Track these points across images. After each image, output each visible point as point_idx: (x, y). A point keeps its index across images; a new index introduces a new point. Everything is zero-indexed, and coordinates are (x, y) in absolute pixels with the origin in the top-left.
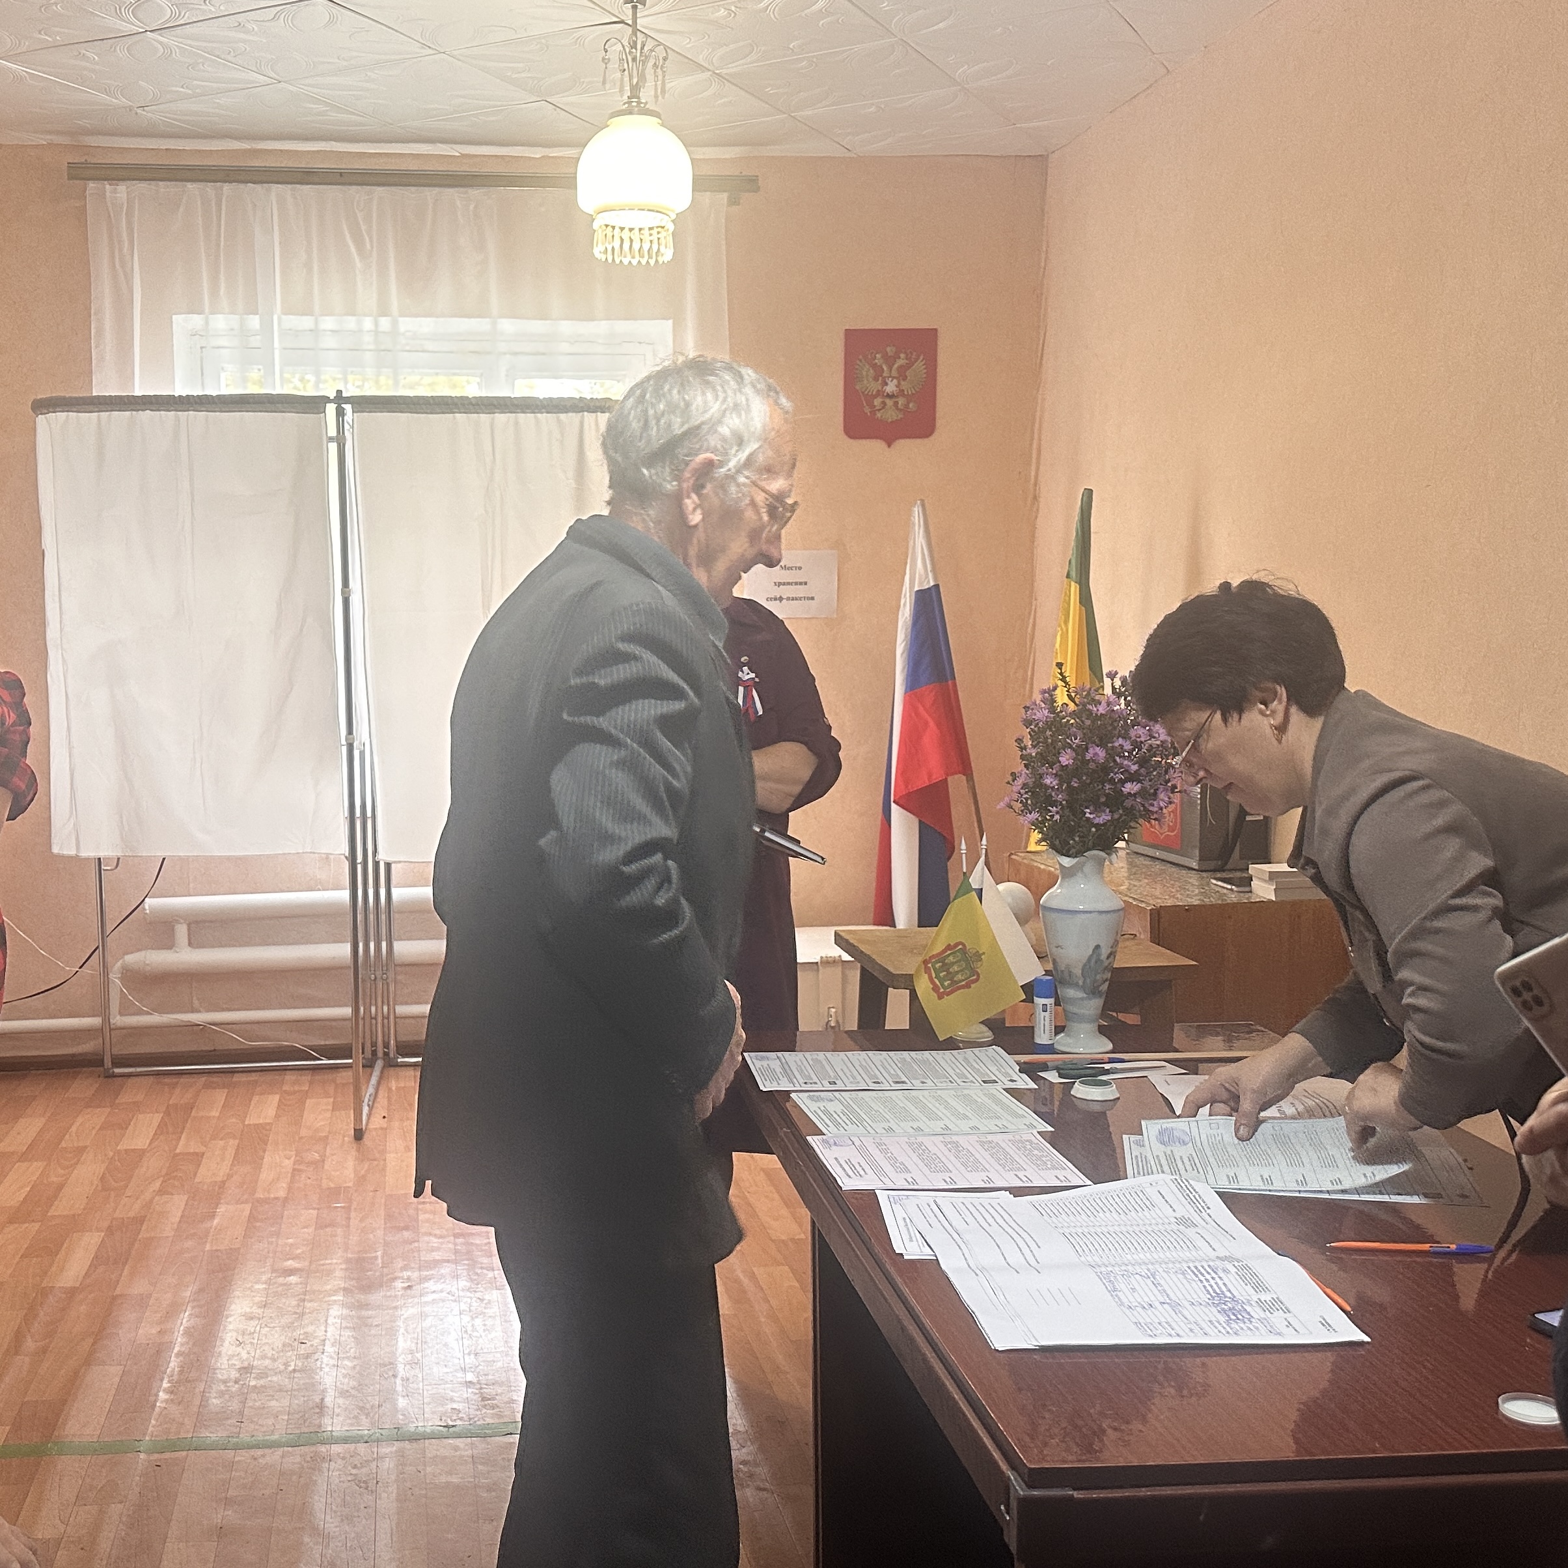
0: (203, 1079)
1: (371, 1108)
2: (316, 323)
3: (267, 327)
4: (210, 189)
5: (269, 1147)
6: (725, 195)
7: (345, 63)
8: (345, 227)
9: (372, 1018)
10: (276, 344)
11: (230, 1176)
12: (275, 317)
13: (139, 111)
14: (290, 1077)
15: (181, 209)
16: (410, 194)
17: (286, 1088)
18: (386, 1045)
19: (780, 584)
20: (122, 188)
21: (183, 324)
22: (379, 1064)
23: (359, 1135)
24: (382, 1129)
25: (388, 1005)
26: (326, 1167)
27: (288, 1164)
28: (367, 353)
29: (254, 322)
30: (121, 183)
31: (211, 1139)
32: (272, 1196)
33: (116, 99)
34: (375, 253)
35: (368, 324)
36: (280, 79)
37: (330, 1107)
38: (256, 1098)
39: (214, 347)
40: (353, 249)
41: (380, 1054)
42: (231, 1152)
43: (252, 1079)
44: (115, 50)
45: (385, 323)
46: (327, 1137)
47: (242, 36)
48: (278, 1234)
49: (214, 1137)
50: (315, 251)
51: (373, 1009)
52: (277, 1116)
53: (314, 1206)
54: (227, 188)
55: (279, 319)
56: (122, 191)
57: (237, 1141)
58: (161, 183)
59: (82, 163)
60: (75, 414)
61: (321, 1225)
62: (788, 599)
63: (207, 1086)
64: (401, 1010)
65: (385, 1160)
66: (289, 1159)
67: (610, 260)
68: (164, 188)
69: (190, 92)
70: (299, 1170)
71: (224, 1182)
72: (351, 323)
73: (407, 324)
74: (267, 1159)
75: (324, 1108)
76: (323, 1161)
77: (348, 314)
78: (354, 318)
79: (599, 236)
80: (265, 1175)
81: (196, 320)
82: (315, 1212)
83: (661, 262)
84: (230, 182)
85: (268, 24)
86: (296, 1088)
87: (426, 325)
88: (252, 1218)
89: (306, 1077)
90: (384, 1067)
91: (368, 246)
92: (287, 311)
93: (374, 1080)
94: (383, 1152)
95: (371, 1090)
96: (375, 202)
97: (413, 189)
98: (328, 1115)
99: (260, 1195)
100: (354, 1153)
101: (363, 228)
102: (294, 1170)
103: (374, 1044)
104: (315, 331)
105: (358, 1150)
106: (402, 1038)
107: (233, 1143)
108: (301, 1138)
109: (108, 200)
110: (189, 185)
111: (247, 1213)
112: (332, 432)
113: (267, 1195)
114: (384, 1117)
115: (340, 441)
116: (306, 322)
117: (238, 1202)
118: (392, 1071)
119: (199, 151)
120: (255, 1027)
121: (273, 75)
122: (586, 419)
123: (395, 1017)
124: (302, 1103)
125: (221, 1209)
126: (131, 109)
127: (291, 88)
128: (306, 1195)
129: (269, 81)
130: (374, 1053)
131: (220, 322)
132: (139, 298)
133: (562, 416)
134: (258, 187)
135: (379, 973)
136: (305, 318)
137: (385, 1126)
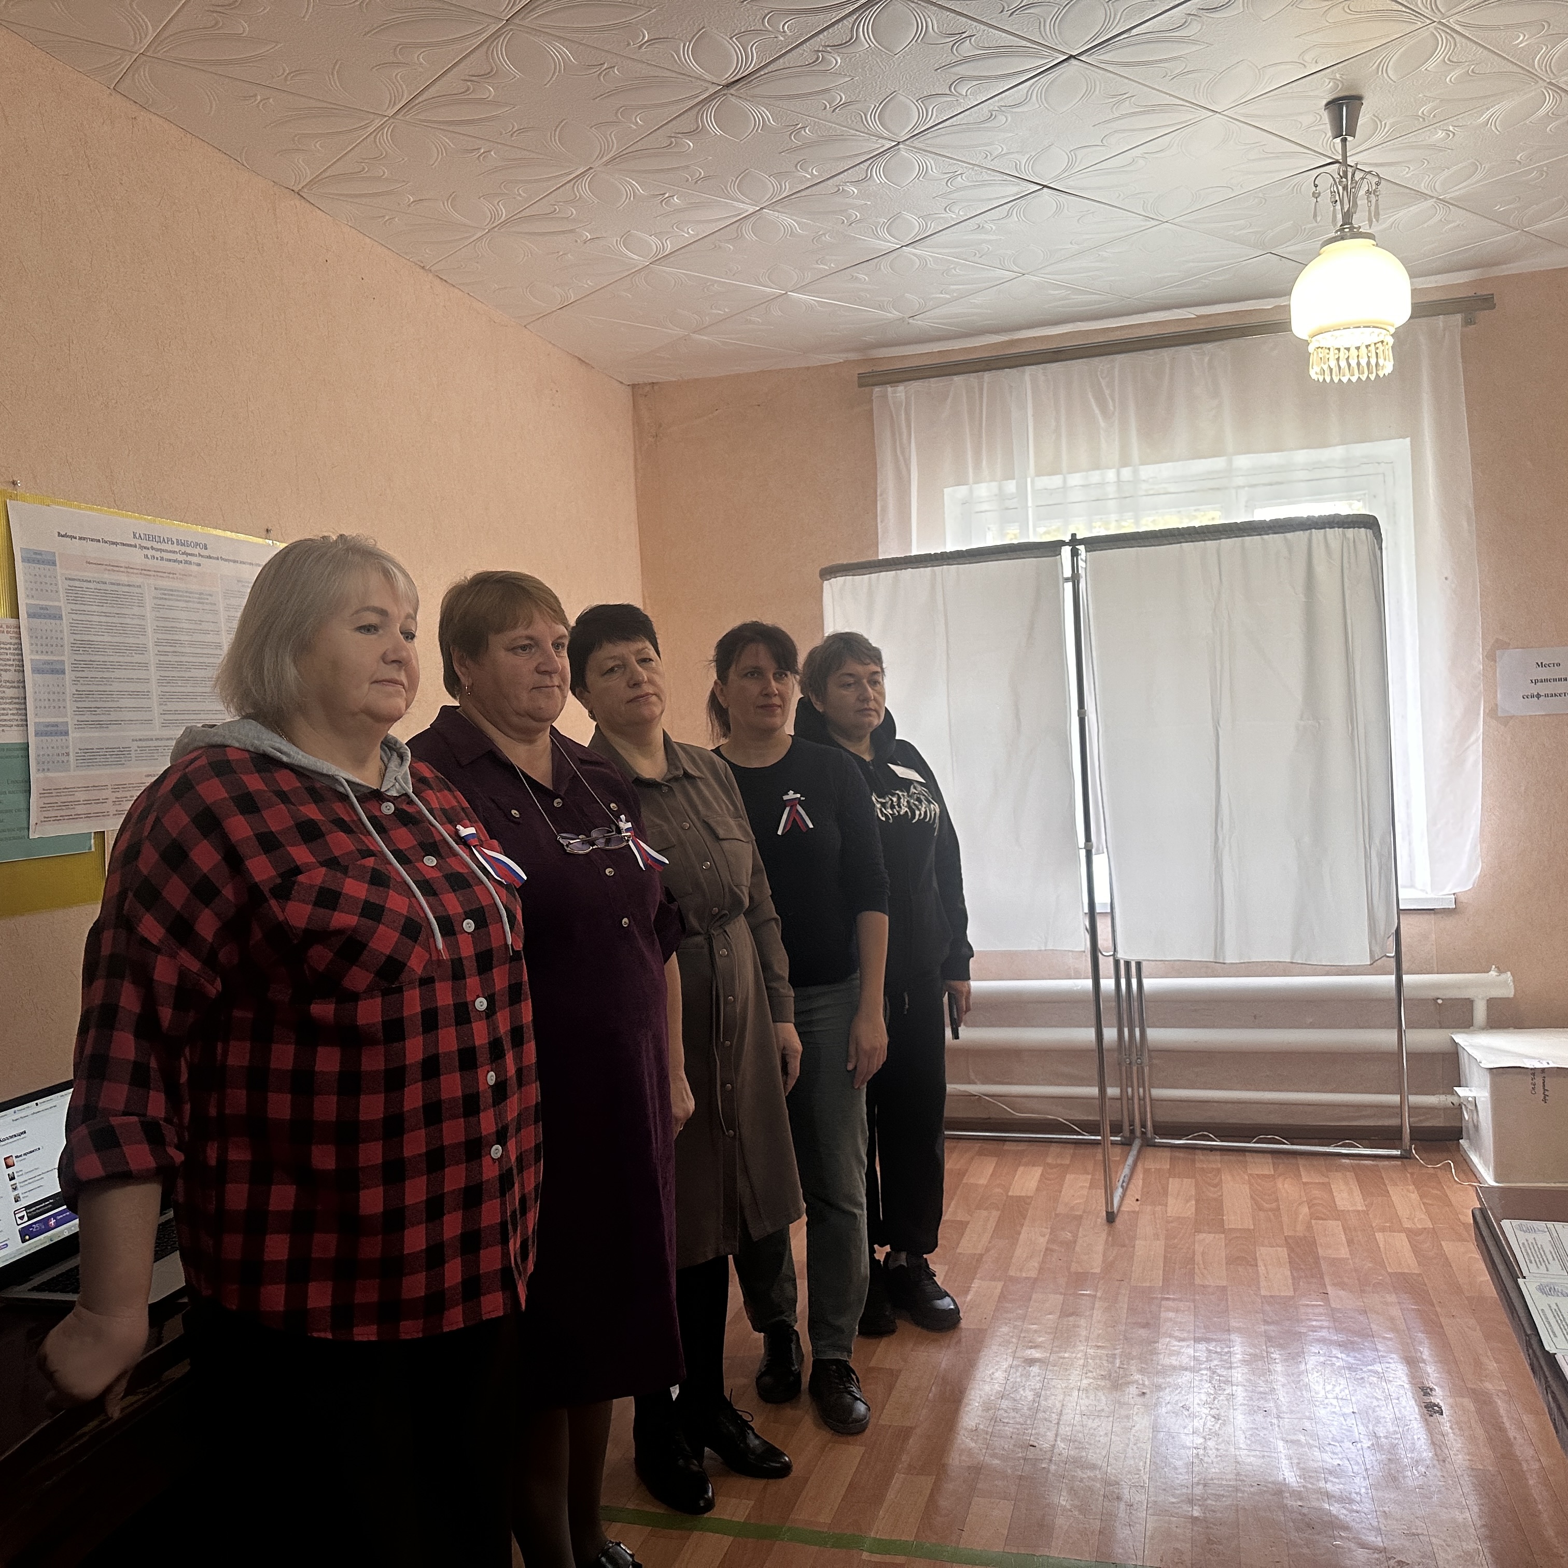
0: (978, 1145)
1: (1125, 1190)
2: (1065, 481)
3: (1022, 489)
4: (973, 378)
5: (1027, 1222)
6: (1459, 317)
7: (1077, 247)
8: (1090, 396)
9: (1128, 1099)
10: (1030, 504)
11: (987, 1250)
12: (1029, 480)
13: (911, 321)
14: (1054, 1149)
15: (949, 400)
16: (1148, 358)
17: (1050, 1160)
18: (1144, 1125)
19: (1536, 682)
20: (901, 388)
21: (953, 495)
22: (1137, 1143)
23: (1111, 1218)
24: (1134, 1212)
25: (1144, 1088)
26: (1077, 1249)
27: (1042, 1241)
28: (1110, 501)
29: (1011, 486)
30: (901, 384)
31: (976, 1209)
32: (1024, 1275)
33: (891, 313)
34: (1116, 414)
35: (1111, 475)
36: (1024, 272)
37: (1088, 1185)
38: (1021, 1169)
39: (977, 512)
40: (1097, 411)
41: (1138, 1133)
42: (992, 1224)
43: (1020, 1148)
44: (880, 268)
45: (1126, 473)
46: (1081, 1217)
47: (984, 237)
48: (1023, 1318)
49: (979, 1207)
50: (1063, 419)
51: (1130, 1090)
52: (1038, 1189)
53: (1061, 1290)
54: (987, 376)
55: (1033, 482)
56: (900, 392)
57: (999, 1212)
58: (931, 379)
59: (869, 373)
60: (851, 577)
61: (1065, 1313)
62: (1546, 696)
63: (981, 1153)
64: (1157, 1093)
65: (1134, 1247)
66: (1044, 1236)
67: (1328, 380)
68: (935, 384)
69: (948, 296)
70: (1052, 1250)
71: (981, 1255)
72: (1095, 477)
73: (1146, 472)
74: (1023, 1236)
75: (1081, 1184)
76: (1075, 1242)
77: (1094, 469)
78: (1098, 472)
79: (1313, 359)
80: (1020, 1252)
81: (962, 491)
82: (1061, 1297)
83: (1381, 376)
84: (990, 370)
85: (1002, 221)
86: (1059, 1162)
87: (1166, 470)
88: (1002, 1297)
89: (1070, 1150)
90: (1142, 1146)
91: (1112, 408)
92: (1039, 474)
93: (1130, 1161)
94: (1133, 1238)
95: (1126, 1171)
96: (1116, 370)
97: (1151, 352)
98: (1085, 1192)
99: (1012, 1273)
100: (1104, 1235)
101: (1107, 392)
102: (1047, 1249)
103: (1132, 1124)
104: (1065, 488)
105: (1109, 1234)
106: (1160, 1118)
107: (995, 1214)
108: (1056, 1215)
109: (890, 398)
110: (956, 378)
111: (998, 1291)
112: (1068, 573)
113: (1018, 1274)
114: (1137, 1200)
115: (1075, 579)
116: (1055, 481)
117: (993, 1279)
118: (1149, 1151)
119: (965, 348)
120: (1023, 1100)
121: (1016, 269)
122: (1314, 537)
123: (1151, 1100)
124: (1063, 1178)
125: (976, 1284)
126: (903, 319)
127: (1035, 278)
128: (1055, 1278)
129: (1014, 275)
130: (1132, 1132)
131: (984, 490)
132: (916, 478)
133: (1289, 535)
134: (1014, 371)
135: (1134, 1057)
136: (1054, 477)
137: (1137, 1209)
